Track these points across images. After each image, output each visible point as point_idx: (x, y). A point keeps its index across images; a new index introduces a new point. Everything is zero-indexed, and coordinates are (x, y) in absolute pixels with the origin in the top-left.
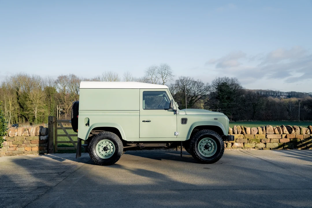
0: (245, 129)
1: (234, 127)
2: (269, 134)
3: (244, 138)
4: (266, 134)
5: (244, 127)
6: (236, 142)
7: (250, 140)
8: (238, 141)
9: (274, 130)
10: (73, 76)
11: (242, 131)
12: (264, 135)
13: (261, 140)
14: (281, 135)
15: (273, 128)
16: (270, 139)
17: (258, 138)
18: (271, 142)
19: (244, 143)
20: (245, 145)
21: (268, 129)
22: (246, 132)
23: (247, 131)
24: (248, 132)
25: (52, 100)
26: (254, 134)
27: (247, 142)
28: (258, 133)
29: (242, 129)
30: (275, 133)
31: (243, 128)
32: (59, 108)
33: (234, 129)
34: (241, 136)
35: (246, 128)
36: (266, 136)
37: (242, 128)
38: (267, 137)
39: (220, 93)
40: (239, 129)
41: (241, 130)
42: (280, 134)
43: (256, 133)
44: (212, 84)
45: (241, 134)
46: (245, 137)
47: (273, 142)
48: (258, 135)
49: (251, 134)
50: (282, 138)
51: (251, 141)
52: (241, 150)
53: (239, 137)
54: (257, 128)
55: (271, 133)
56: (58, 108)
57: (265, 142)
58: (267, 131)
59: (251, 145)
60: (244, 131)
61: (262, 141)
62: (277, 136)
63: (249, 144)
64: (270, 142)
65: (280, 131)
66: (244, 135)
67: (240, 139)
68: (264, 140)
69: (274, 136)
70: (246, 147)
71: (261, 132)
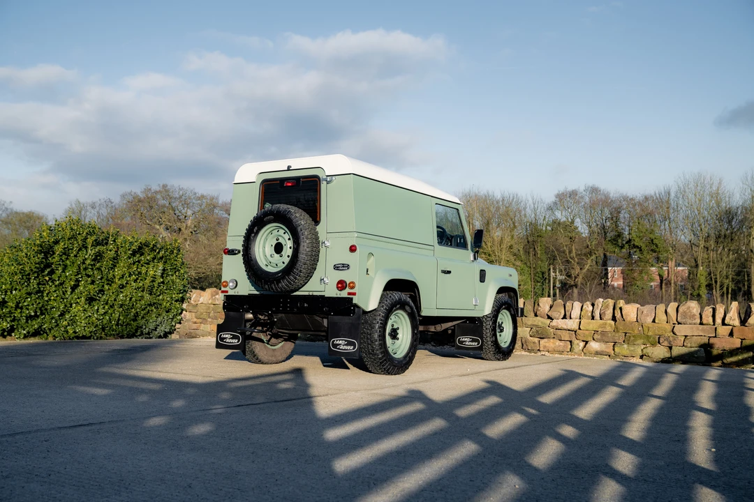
1: (597, 302)
2: (683, 324)
4: (677, 323)
6: (593, 339)
7: (630, 337)
8: (599, 337)
9: (701, 314)
10: (594, 190)
12: (669, 327)
13: (659, 338)
14: (715, 326)
16: (685, 337)
17: (650, 334)
18: (685, 344)
19: (614, 344)
20: (617, 348)
21: (681, 309)
24: (626, 315)
25: (539, 252)
26: (641, 322)
27: (621, 341)
28: (654, 320)
30: (701, 323)
32: (555, 272)
34: (608, 324)
36: (675, 328)
38: (677, 330)
43: (650, 320)
46: (618, 329)
48: (651, 324)
49: (637, 321)
50: (716, 336)
51: (632, 338)
53: (601, 326)
54: (655, 308)
55: (689, 321)
56: (552, 274)
57: (669, 345)
58: (680, 315)
59: (632, 348)
60: (617, 314)
61: (662, 341)
62: (703, 330)
63: (625, 346)
64: (683, 345)
66: (616, 322)
67: (603, 333)
68: (667, 339)
69: (694, 329)
70: (619, 353)
71: (661, 317)
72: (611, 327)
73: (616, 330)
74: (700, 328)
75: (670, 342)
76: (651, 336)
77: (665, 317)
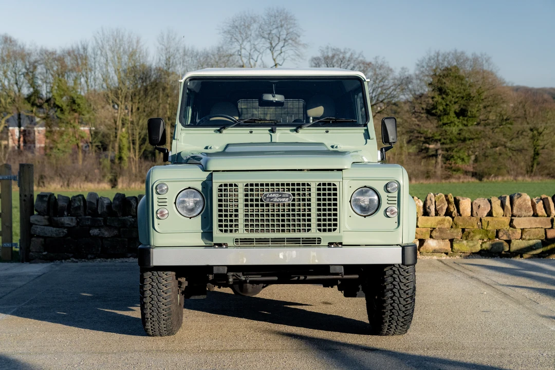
0: (457, 203)
1: (428, 198)
2: (519, 216)
3: (454, 226)
4: (513, 216)
5: (455, 198)
6: (431, 237)
7: (469, 233)
8: (438, 234)
9: (534, 206)
11: (448, 209)
12: (507, 220)
13: (498, 232)
14: (551, 218)
15: (532, 201)
16: (523, 230)
17: (490, 228)
18: (524, 237)
19: (452, 241)
20: (455, 246)
21: (517, 202)
22: (458, 211)
23: (461, 208)
24: (463, 210)
26: (479, 217)
27: (459, 238)
28: (490, 214)
29: (449, 202)
30: (535, 215)
31: (452, 200)
33: (429, 202)
34: (444, 220)
35: (459, 201)
36: (512, 221)
37: (448, 200)
38: (514, 223)
39: (438, 98)
40: (442, 202)
41: (446, 205)
42: (548, 216)
43: (486, 213)
44: (417, 72)
45: (446, 215)
46: (456, 225)
47: (528, 237)
48: (489, 219)
49: (472, 215)
50: (552, 228)
51: (472, 234)
52: (444, 257)
53: (439, 223)
54: (490, 201)
55: (524, 213)
57: (507, 239)
58: (515, 208)
59: (471, 244)
60: (453, 209)
61: (500, 234)
62: (540, 222)
63: (465, 242)
64: (521, 238)
65: (550, 209)
66: (453, 218)
67: (441, 231)
68: (506, 233)
69: (532, 221)
70: (458, 250)
71: (498, 210)
72: (449, 223)
73: (454, 225)
74: (538, 221)
75: (508, 236)
76: (490, 231)
77: (501, 211)
